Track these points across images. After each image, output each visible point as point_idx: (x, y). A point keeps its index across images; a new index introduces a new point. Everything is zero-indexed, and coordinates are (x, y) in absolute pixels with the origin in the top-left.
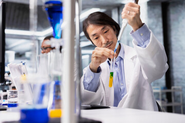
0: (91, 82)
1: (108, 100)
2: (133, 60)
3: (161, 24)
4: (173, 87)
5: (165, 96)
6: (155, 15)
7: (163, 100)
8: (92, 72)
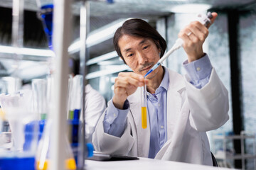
0: (114, 123)
1: (142, 148)
2: (181, 94)
3: (226, 42)
4: (242, 133)
5: (231, 145)
6: (218, 28)
7: (228, 150)
8: (116, 109)
